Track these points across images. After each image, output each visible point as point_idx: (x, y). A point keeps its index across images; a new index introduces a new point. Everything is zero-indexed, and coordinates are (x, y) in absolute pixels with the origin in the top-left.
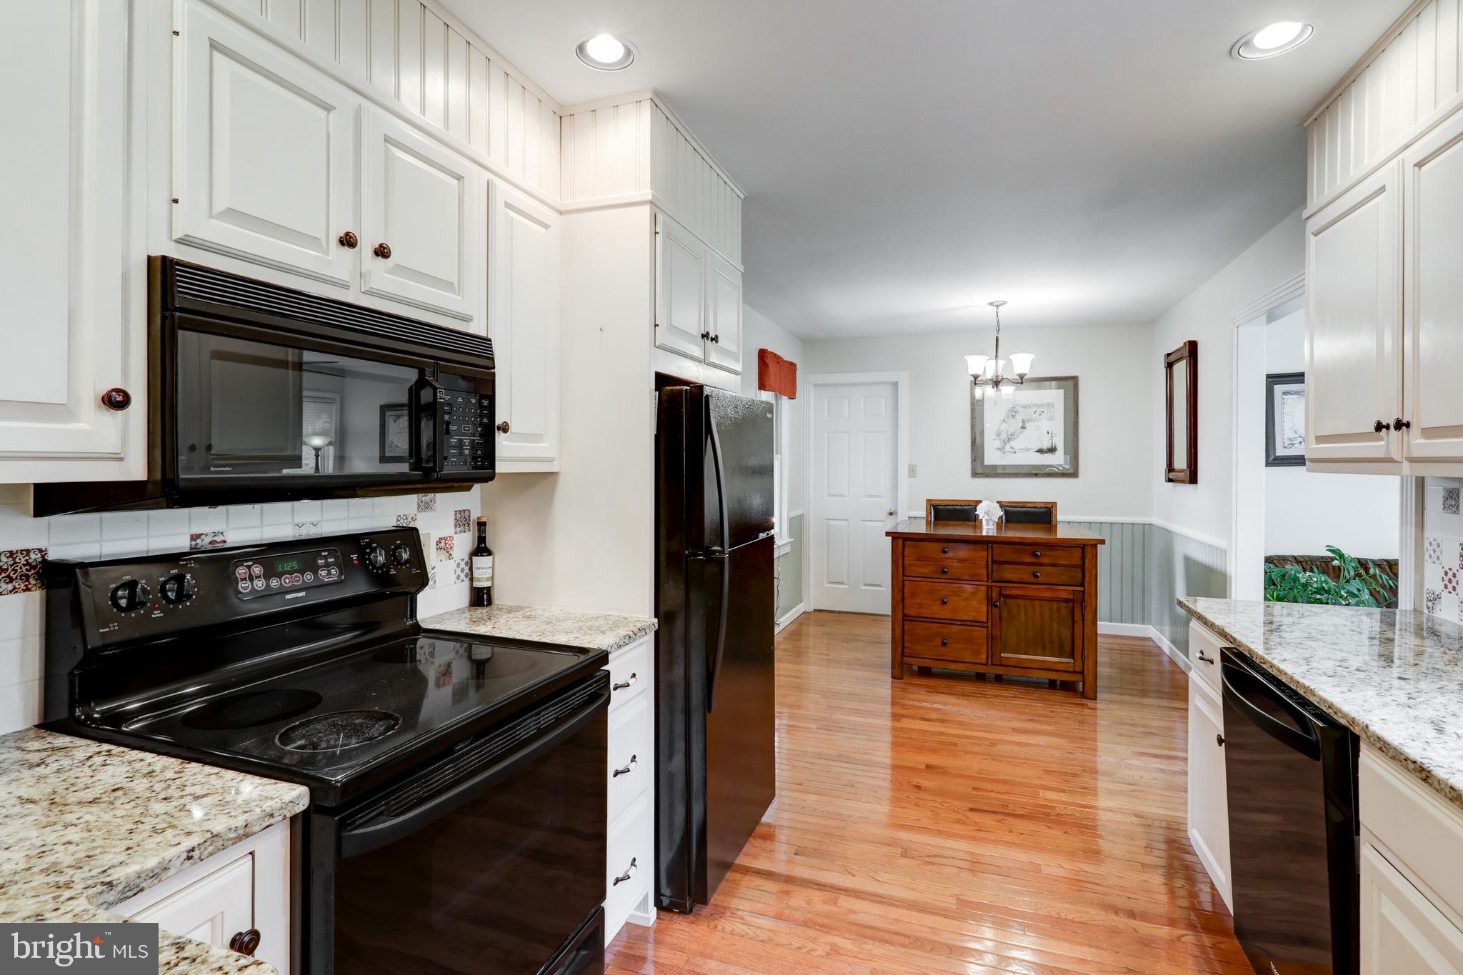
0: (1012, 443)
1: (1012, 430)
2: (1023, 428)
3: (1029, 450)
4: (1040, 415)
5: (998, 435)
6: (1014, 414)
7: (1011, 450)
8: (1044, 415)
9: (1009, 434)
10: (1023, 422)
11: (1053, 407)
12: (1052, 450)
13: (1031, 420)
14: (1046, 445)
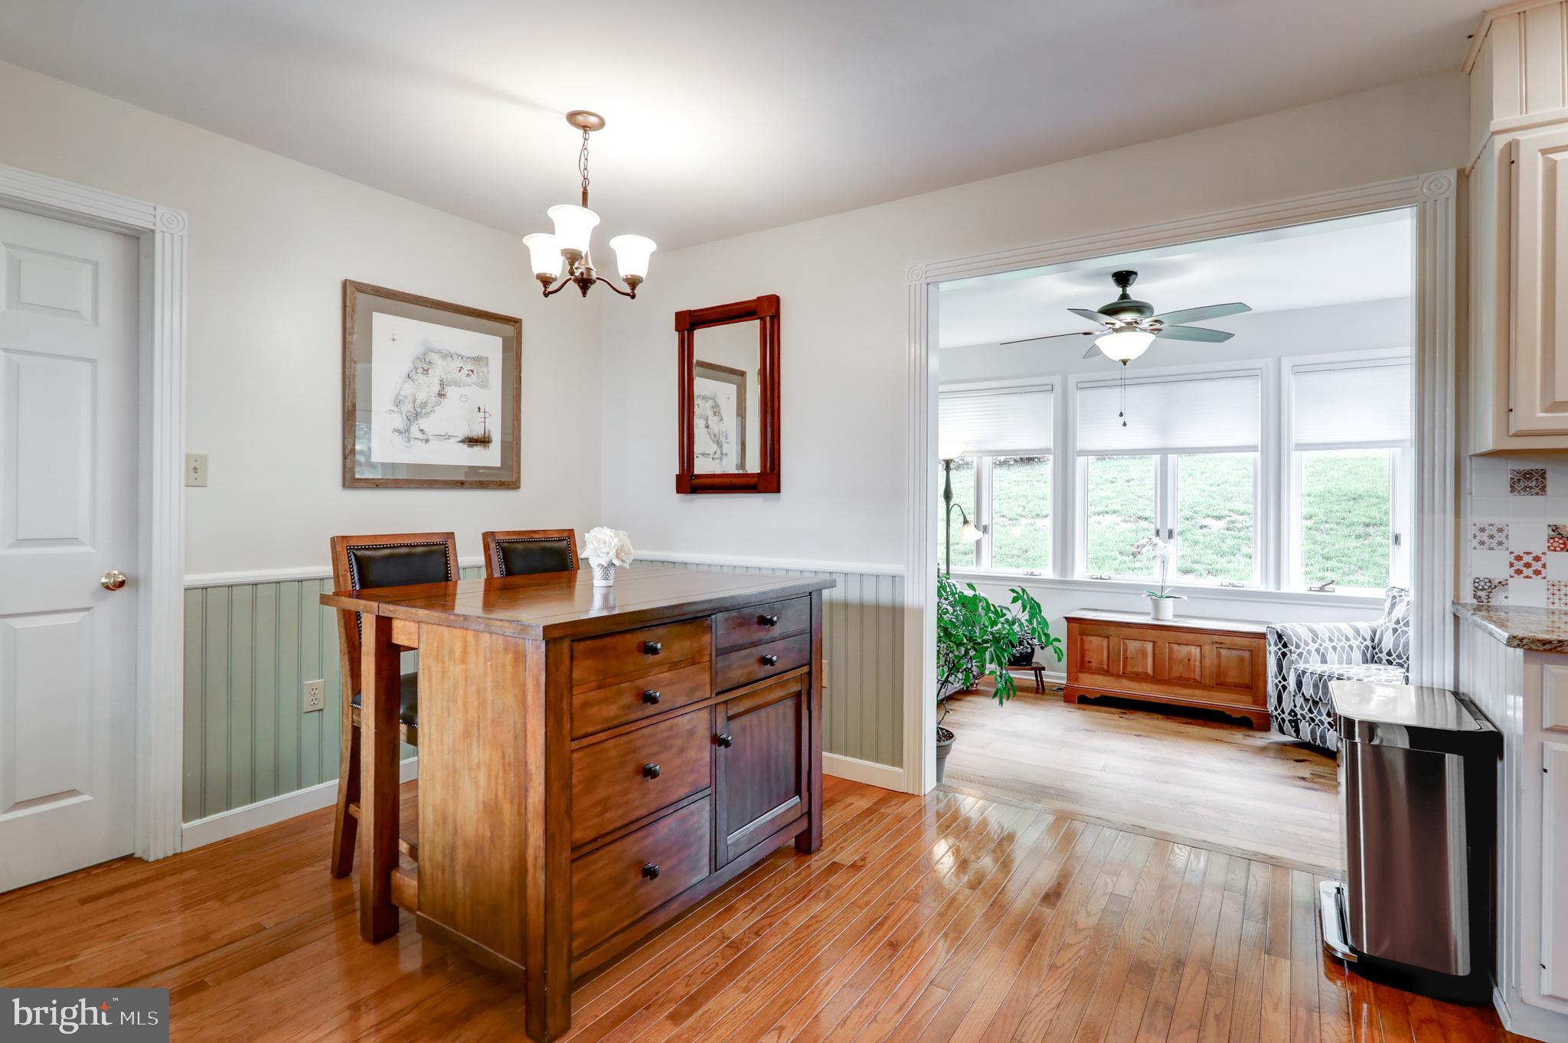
0: (423, 423)
1: (422, 397)
2: (441, 395)
3: (449, 437)
4: (468, 375)
5: (398, 403)
6: (426, 367)
7: (420, 436)
8: (474, 377)
9: (418, 402)
10: (442, 384)
11: (487, 365)
12: (483, 441)
13: (455, 383)
14: (477, 432)
